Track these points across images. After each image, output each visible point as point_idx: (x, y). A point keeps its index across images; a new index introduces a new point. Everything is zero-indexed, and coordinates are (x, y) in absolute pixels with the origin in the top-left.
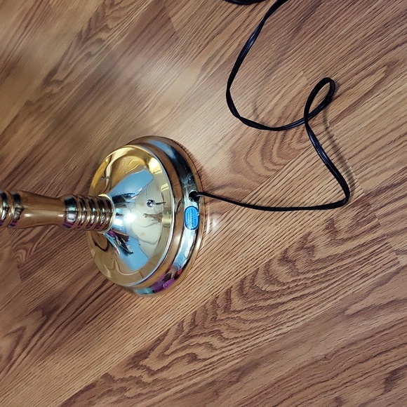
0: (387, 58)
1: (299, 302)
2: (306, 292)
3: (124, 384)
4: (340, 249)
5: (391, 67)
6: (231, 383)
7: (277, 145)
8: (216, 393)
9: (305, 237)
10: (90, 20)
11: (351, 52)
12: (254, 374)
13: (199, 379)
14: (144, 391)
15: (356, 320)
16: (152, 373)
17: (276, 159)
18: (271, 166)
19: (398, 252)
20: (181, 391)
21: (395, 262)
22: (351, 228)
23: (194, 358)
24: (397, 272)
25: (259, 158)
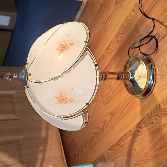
8: (159, 132)
13: (154, 128)
23: (152, 123)
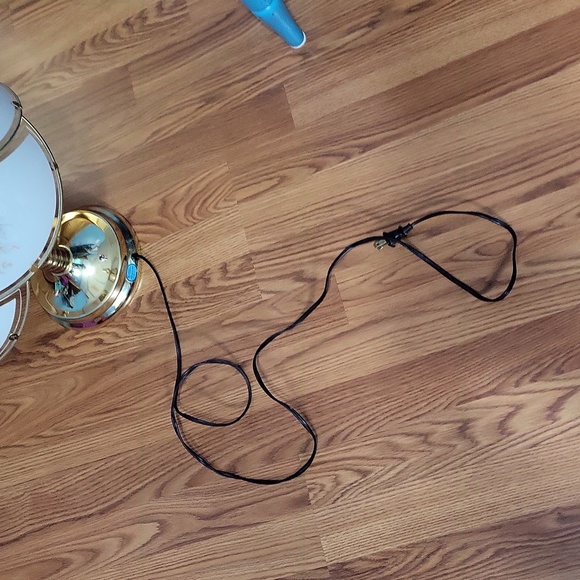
0: (281, 173)
1: (192, 313)
2: (198, 307)
3: (29, 357)
4: (227, 283)
5: (283, 179)
6: (129, 362)
7: (198, 206)
8: (115, 368)
9: (205, 272)
10: (54, 58)
11: (260, 161)
12: (148, 357)
13: (102, 357)
14: (49, 364)
15: (227, 329)
16: (59, 350)
17: (195, 215)
18: (191, 219)
19: (262, 292)
20: (84, 365)
21: (259, 297)
22: (237, 272)
23: (100, 342)
24: (259, 303)
25: (183, 212)
